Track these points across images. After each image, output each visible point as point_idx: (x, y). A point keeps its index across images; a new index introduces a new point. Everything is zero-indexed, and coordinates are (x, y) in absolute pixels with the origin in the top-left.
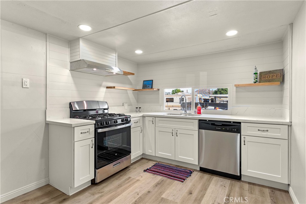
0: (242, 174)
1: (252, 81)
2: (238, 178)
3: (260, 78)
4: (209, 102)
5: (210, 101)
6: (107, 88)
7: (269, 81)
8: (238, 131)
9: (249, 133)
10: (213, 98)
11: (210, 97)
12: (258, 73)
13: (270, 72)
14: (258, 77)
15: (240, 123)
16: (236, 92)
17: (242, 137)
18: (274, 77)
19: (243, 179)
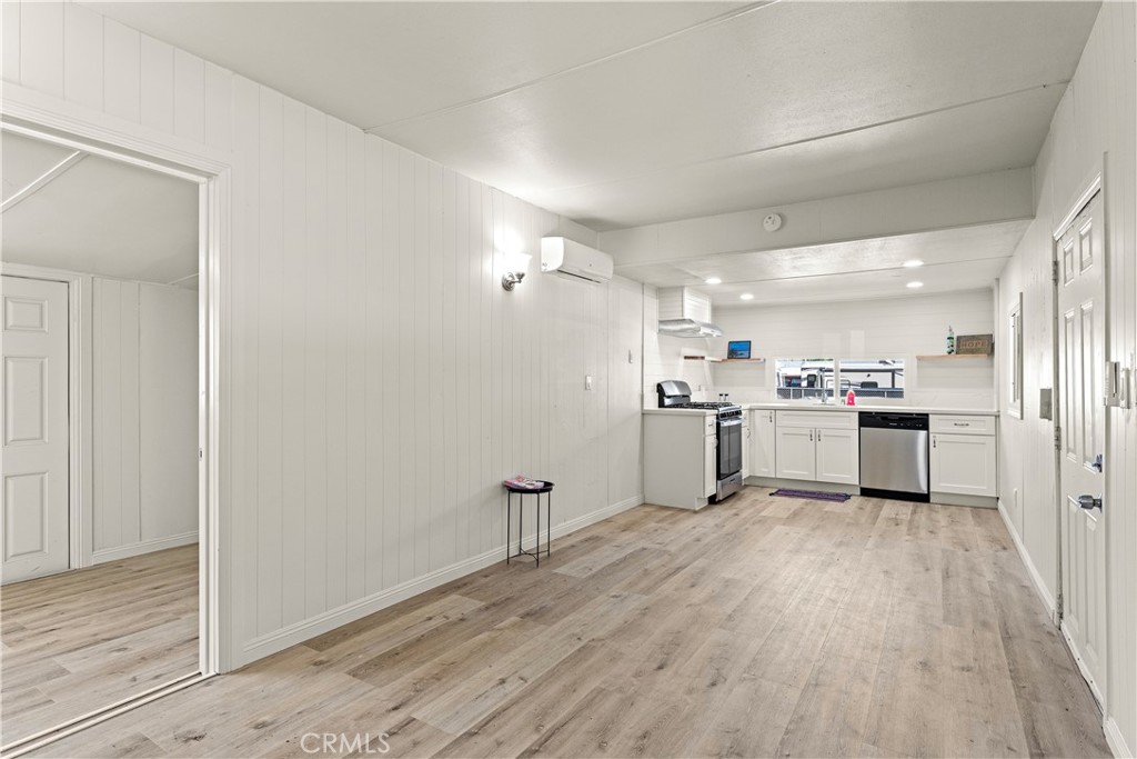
0: (931, 490)
1: (944, 350)
2: (924, 498)
3: (958, 346)
4: (799, 385)
5: (804, 384)
6: (686, 358)
7: (972, 352)
8: (925, 427)
9: (942, 429)
10: (815, 372)
11: (803, 369)
12: (955, 337)
13: (973, 337)
14: (955, 343)
15: (927, 415)
16: (918, 367)
17: (931, 436)
18: (979, 346)
19: (932, 499)
